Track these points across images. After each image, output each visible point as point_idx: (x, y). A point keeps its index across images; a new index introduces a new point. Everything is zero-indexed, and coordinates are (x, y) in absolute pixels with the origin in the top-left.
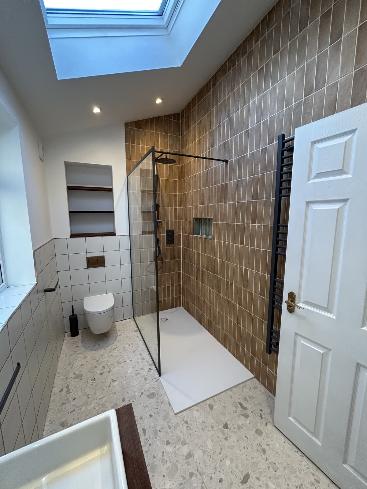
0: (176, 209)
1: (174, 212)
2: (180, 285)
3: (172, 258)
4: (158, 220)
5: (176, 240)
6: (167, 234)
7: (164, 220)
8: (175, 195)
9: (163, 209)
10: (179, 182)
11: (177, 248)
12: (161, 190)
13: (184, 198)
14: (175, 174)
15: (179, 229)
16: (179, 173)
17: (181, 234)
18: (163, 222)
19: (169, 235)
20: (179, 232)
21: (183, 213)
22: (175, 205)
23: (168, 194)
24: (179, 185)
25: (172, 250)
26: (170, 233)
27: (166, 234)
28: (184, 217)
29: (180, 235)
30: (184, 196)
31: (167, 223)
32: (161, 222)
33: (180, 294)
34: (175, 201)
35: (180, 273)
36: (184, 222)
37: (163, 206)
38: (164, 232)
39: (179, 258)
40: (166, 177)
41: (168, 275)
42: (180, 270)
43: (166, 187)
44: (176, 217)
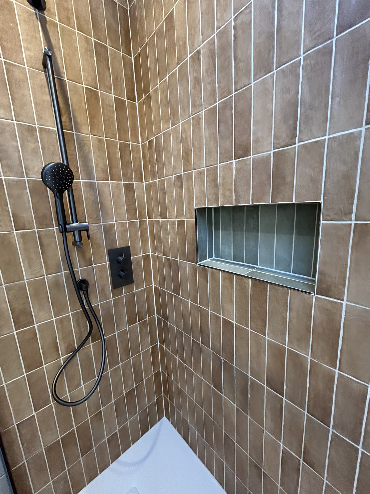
0: (129, 188)
1: (126, 196)
2: (157, 375)
3: (131, 321)
4: (76, 224)
5: (139, 272)
6: (111, 260)
7: (97, 220)
8: (124, 148)
9: (91, 186)
10: (133, 107)
11: (143, 290)
12: (76, 123)
13: (151, 154)
14: (116, 80)
15: (144, 241)
16: (129, 80)
17: (151, 253)
18: (93, 228)
19: (119, 262)
20: (145, 250)
21: (153, 199)
22: (127, 177)
23: (100, 141)
24: (134, 117)
25: (131, 302)
26: (121, 258)
27: (108, 263)
28: (156, 211)
29: (147, 258)
30: (151, 147)
31: (108, 230)
32: (86, 229)
33: (159, 392)
34: (126, 164)
35: (154, 350)
36: (158, 222)
37: (89, 175)
38: (102, 257)
39: (151, 313)
40: (86, 80)
41: (125, 367)
42: (153, 341)
43: (93, 117)
44: (131, 210)
